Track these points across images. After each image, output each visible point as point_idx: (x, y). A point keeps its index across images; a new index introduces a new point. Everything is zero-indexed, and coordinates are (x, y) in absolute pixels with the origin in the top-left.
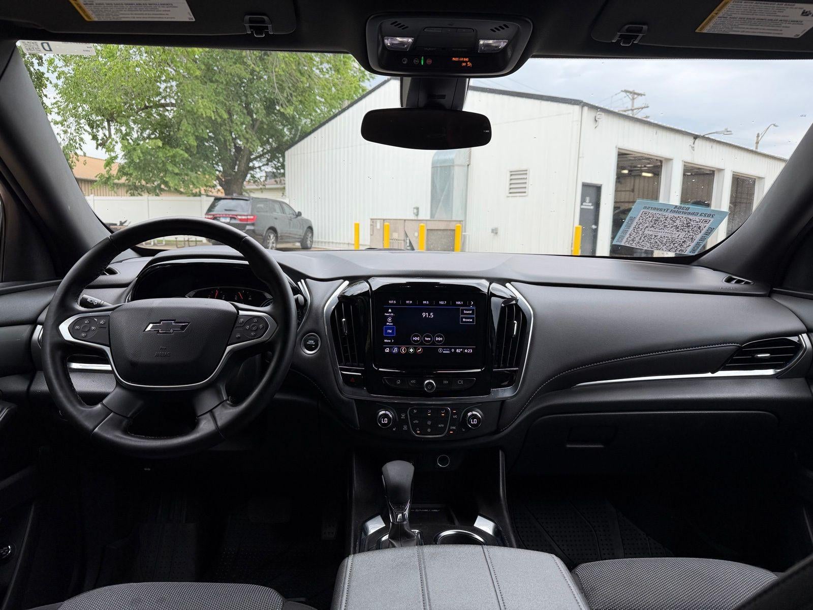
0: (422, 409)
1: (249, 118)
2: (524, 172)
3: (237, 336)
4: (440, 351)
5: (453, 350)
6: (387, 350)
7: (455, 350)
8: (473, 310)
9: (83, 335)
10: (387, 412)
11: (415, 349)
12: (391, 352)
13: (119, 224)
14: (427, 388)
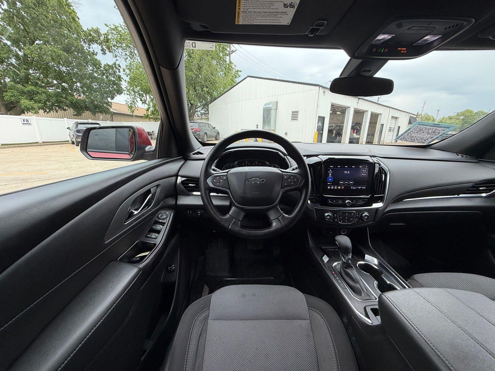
0: (344, 213)
1: (195, 93)
2: (297, 112)
3: (285, 184)
4: (352, 188)
5: (357, 187)
6: (329, 188)
7: (358, 187)
8: (366, 170)
9: (218, 184)
10: (329, 214)
11: (341, 187)
12: (330, 189)
13: (151, 132)
14: (348, 204)
